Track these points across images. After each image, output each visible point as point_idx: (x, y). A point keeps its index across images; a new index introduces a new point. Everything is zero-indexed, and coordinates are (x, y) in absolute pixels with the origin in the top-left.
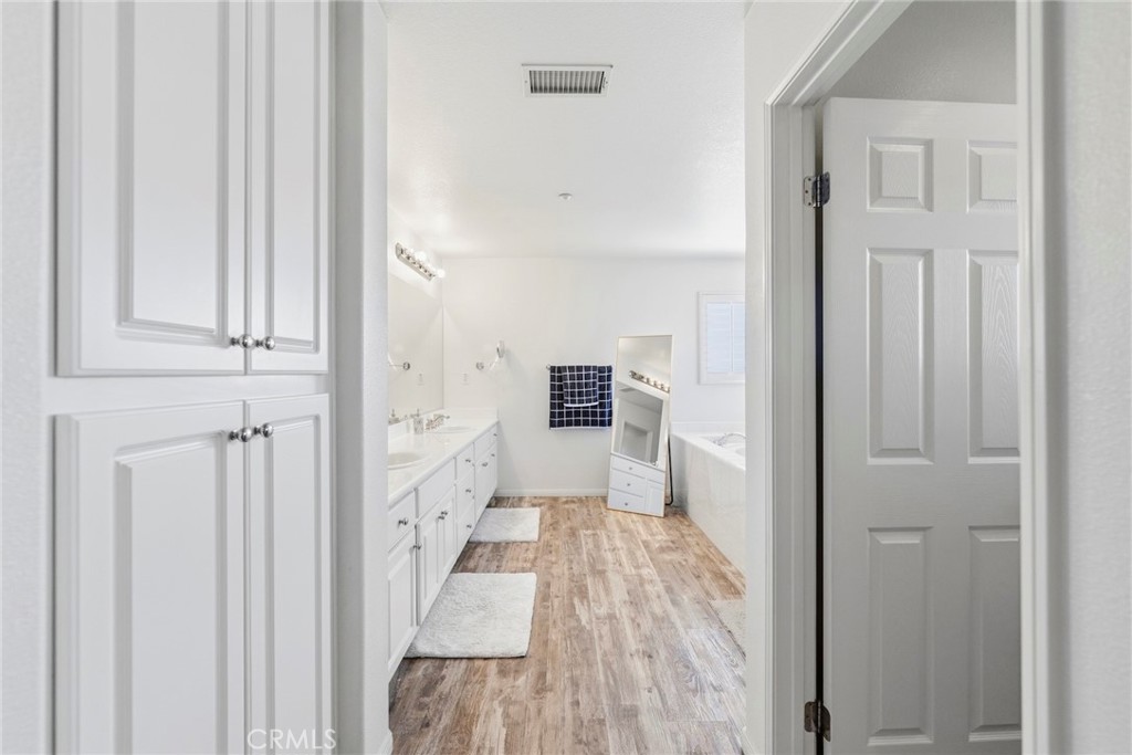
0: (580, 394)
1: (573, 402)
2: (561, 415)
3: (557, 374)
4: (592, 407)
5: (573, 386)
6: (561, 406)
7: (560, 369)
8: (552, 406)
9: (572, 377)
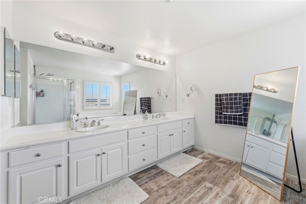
0: (231, 108)
1: (227, 112)
2: (220, 118)
3: (219, 98)
4: (239, 115)
5: (227, 104)
6: (221, 113)
7: (220, 95)
8: (216, 113)
9: (227, 99)
